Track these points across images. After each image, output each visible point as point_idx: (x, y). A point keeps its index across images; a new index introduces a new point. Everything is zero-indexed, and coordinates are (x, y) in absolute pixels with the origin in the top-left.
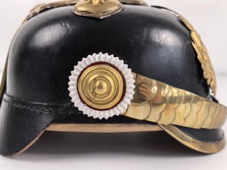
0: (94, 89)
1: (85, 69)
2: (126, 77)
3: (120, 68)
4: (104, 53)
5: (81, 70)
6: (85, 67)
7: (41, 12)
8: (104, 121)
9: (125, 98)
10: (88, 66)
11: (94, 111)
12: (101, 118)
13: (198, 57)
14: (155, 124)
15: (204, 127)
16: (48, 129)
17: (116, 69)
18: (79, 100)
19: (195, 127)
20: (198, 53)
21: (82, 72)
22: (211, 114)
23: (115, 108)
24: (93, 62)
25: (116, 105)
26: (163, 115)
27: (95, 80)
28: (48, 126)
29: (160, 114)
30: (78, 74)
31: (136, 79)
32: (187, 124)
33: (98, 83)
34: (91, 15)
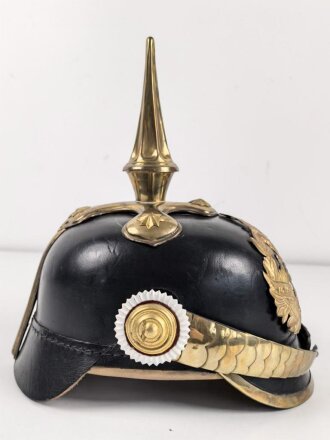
0: (143, 332)
1: (134, 308)
2: (179, 319)
3: (173, 309)
4: (156, 290)
5: (130, 308)
6: (134, 305)
7: (84, 222)
8: (153, 367)
9: (178, 343)
10: (138, 305)
11: (142, 356)
12: (150, 364)
13: (271, 290)
14: (214, 372)
15: (274, 376)
16: (89, 372)
17: (169, 309)
18: (126, 343)
19: (263, 377)
20: (271, 285)
21: (131, 311)
22: (283, 361)
23: (166, 354)
24: (143, 300)
25: (168, 351)
26: (222, 362)
27: (145, 322)
28: (89, 369)
29: (219, 362)
30: (127, 313)
31: (192, 321)
32: (253, 373)
33: (148, 325)
34: (144, 241)
